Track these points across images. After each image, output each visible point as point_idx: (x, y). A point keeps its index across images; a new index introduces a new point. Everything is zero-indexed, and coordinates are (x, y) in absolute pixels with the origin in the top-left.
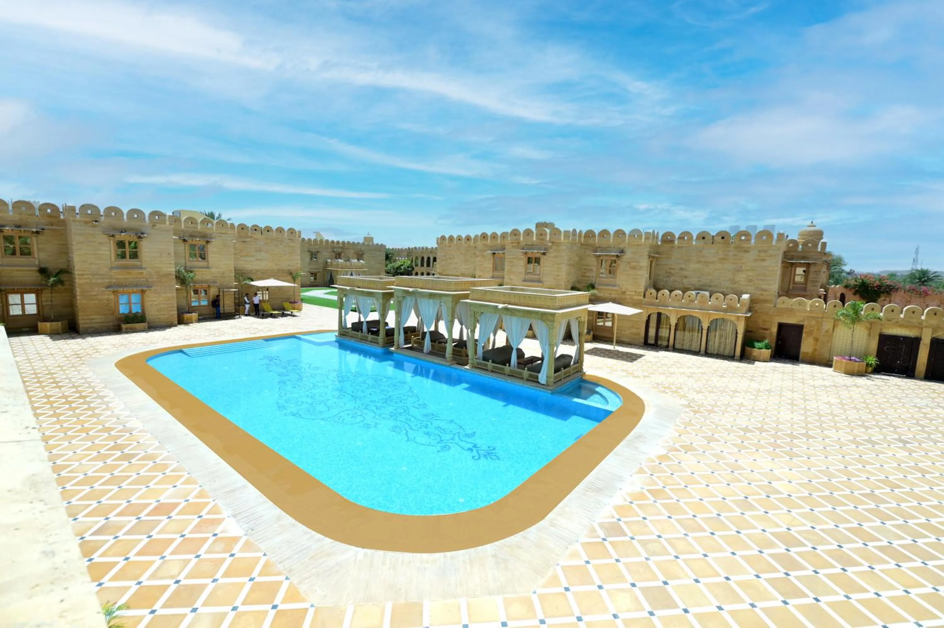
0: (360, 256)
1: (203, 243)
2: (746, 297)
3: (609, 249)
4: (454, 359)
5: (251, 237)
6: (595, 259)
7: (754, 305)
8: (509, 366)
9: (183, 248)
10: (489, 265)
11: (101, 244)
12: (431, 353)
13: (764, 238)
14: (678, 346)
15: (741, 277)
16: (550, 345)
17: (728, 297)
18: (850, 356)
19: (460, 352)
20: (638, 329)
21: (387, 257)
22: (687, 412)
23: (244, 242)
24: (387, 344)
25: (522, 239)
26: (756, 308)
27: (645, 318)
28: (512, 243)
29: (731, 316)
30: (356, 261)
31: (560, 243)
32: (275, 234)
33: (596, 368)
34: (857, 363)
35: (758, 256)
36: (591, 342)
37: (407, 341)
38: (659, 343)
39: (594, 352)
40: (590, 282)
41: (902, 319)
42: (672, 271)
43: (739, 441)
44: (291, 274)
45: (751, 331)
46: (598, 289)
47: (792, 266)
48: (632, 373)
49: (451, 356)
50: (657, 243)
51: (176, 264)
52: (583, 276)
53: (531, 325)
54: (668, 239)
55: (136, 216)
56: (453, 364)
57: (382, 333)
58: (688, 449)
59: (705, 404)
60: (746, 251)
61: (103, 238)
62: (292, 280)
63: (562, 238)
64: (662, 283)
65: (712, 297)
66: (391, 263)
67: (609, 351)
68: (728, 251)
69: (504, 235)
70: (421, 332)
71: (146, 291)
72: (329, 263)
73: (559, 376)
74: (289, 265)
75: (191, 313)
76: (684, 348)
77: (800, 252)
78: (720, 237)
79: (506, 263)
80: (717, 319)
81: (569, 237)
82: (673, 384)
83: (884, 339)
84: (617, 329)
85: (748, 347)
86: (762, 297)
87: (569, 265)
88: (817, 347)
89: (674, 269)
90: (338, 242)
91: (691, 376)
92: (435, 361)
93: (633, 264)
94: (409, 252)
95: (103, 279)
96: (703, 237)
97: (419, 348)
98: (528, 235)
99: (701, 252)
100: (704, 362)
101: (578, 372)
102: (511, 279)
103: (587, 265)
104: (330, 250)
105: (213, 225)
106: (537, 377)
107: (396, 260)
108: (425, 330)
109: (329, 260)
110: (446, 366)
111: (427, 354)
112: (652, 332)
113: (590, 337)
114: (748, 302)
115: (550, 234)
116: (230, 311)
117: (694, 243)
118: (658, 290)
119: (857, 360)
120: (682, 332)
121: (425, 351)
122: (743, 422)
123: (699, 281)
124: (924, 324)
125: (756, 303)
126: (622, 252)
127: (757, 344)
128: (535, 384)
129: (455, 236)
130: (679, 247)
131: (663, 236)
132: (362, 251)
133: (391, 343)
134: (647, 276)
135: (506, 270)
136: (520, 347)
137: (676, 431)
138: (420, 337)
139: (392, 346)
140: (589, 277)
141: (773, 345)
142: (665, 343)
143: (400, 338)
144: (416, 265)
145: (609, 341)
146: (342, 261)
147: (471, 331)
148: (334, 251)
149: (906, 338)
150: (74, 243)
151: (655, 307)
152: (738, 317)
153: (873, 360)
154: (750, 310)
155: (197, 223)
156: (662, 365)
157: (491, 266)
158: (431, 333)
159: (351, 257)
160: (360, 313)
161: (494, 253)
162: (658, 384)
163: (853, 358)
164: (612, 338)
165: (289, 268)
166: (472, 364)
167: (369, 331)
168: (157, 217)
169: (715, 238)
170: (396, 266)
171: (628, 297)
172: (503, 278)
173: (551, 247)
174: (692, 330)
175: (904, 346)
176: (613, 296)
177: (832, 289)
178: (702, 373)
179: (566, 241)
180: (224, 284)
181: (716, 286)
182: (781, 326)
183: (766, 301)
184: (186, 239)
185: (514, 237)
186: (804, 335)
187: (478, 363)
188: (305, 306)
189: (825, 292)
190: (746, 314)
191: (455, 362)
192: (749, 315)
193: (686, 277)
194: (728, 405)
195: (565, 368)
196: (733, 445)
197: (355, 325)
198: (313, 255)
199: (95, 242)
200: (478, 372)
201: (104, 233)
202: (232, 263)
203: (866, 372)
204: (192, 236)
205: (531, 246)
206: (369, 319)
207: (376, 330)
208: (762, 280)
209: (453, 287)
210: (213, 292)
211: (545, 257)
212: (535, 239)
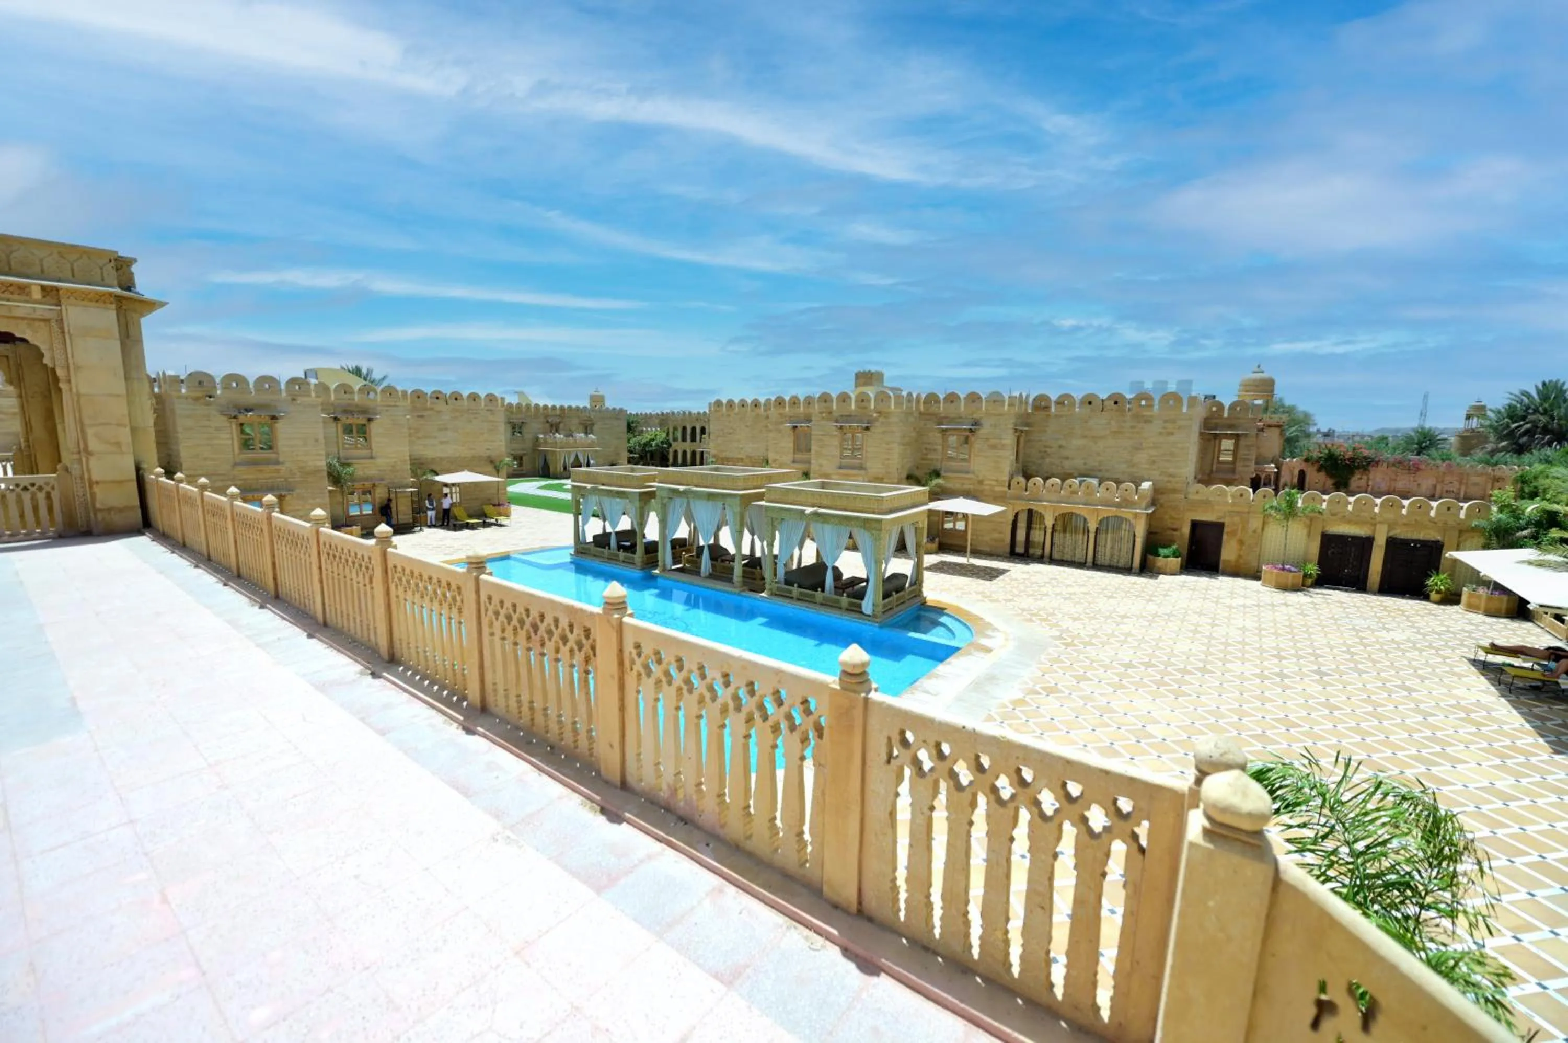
0: (587, 428)
1: (364, 422)
2: (1146, 485)
3: (960, 420)
4: (744, 584)
5: (432, 409)
6: (939, 435)
7: (1160, 497)
8: (823, 591)
9: (334, 429)
10: (788, 443)
11: (217, 429)
12: (711, 576)
13: (1171, 402)
14: (1056, 556)
15: (1142, 458)
16: (876, 562)
17: (1123, 486)
18: (1283, 565)
19: (753, 573)
20: (1000, 533)
21: (630, 428)
22: (1057, 646)
23: (422, 416)
24: (647, 564)
25: (835, 407)
26: (1162, 501)
27: (1011, 518)
28: (821, 413)
29: (1126, 513)
30: (582, 435)
31: (888, 413)
32: (466, 403)
33: (942, 590)
34: (1291, 574)
35: (1164, 428)
36: (936, 553)
37: (676, 560)
38: (1031, 551)
39: (940, 568)
40: (932, 468)
41: (1351, 513)
42: (1048, 450)
43: (1117, 679)
44: (492, 462)
45: (1156, 533)
46: (944, 478)
47: (1215, 439)
48: (990, 596)
49: (740, 579)
50: (1026, 410)
51: (328, 455)
52: (923, 459)
53: (851, 534)
54: (1041, 404)
55: (267, 386)
56: (744, 591)
57: (640, 549)
58: (1050, 691)
59: (1081, 635)
60: (1148, 421)
61: (222, 421)
62: (494, 471)
63: (893, 407)
64: (1034, 468)
65: (1103, 485)
66: (635, 436)
67: (961, 566)
68: (1124, 422)
69: (809, 401)
70: (695, 547)
71: (284, 496)
72: (542, 441)
73: (889, 603)
74: (488, 449)
75: (351, 526)
76: (1065, 558)
77: (1227, 418)
78: (1112, 403)
79: (813, 442)
80: (1108, 518)
81: (902, 404)
82: (1044, 609)
83: (1328, 540)
84: (972, 535)
85: (1151, 554)
86: (1169, 486)
87: (904, 445)
88: (1242, 553)
89: (1050, 447)
90: (554, 408)
91: (1069, 598)
92: (719, 587)
93: (993, 441)
94: (663, 420)
95: (222, 480)
96: (1089, 401)
97: (693, 570)
98: (844, 401)
99: (1086, 422)
100: (1089, 577)
101: (915, 596)
102: (821, 466)
103: (929, 443)
104: (542, 419)
105: (376, 393)
106: (860, 606)
107: (642, 431)
108: (702, 543)
109: (541, 436)
110: (735, 594)
111: (706, 577)
112: (1021, 535)
113: (934, 546)
114: (1149, 495)
115: (875, 401)
116: (406, 521)
117: (1077, 410)
118: (1028, 477)
119: (1293, 569)
120: (1062, 535)
121: (702, 575)
122: (1126, 655)
123: (1085, 464)
124: (1378, 519)
125: (1162, 493)
126: (976, 423)
127: (1163, 551)
128: (857, 615)
129: (737, 401)
130: (1056, 416)
131: (1034, 400)
132: (591, 420)
133: (653, 563)
134: (1013, 457)
135: (813, 452)
136: (837, 564)
137: (1039, 669)
138: (694, 554)
139: (656, 567)
140: (932, 460)
141: (1185, 552)
142: (1038, 552)
143: (665, 555)
144: (675, 440)
145: (959, 550)
146: (562, 436)
147: (768, 545)
148: (548, 422)
149: (1354, 538)
150: (180, 429)
151: (1024, 502)
152: (1136, 515)
153: (1313, 569)
154: (1153, 503)
155: (352, 392)
156: (1032, 583)
157: (791, 445)
158: (710, 546)
159: (573, 428)
160: (604, 520)
161: (795, 427)
162: (1023, 610)
163: (1287, 567)
164: (966, 547)
165: (488, 453)
166: (771, 590)
167: (620, 547)
168: (297, 387)
169: (1106, 403)
170: (643, 441)
171: (987, 487)
172: (809, 463)
173: (876, 420)
174: (1076, 531)
175: (1353, 549)
176: (966, 487)
177: (1287, 463)
178: (1085, 593)
179: (899, 410)
180: (396, 481)
181: (1107, 471)
182: (1195, 525)
183: (1174, 491)
184: (339, 416)
185: (824, 404)
186: (1225, 537)
187: (778, 589)
188: (515, 509)
189: (1277, 467)
190: (1146, 509)
191: (745, 588)
192: (1150, 511)
193: (1067, 458)
194: (1113, 635)
195: (897, 592)
196: (1108, 684)
197: (598, 538)
198: (516, 428)
199: (209, 427)
200: (780, 601)
201: (222, 413)
202: (407, 449)
203: (1303, 585)
204: (347, 411)
205: (848, 418)
206: (619, 529)
207: (628, 544)
208: (1168, 461)
209: (741, 484)
210: (380, 494)
211: (868, 433)
212: (853, 407)
